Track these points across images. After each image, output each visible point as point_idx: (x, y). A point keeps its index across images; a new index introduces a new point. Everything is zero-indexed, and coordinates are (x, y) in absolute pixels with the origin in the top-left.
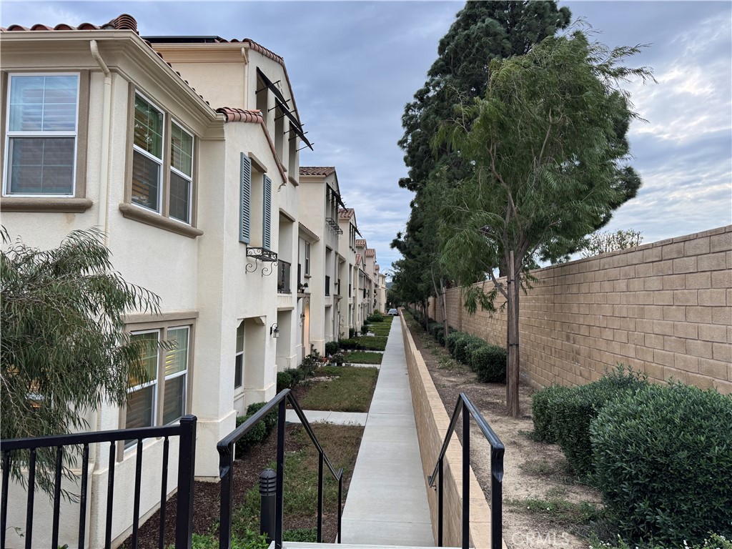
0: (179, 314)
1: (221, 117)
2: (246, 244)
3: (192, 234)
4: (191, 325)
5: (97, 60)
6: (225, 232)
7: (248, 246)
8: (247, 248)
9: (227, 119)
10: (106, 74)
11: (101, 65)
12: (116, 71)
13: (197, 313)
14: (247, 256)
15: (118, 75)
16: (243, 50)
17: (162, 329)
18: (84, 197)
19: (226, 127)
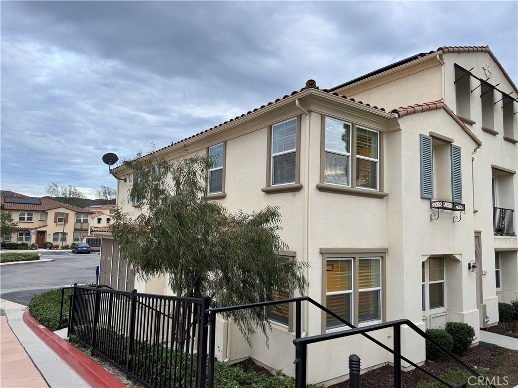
0: (368, 249)
1: (394, 115)
2: (430, 199)
3: (380, 197)
4: (382, 257)
5: (300, 109)
6: (403, 192)
7: (432, 200)
8: (431, 202)
9: (399, 116)
10: (306, 114)
11: (303, 111)
12: (312, 111)
13: (387, 249)
14: (431, 208)
15: (313, 113)
16: (438, 57)
17: (354, 258)
18: (299, 183)
19: (400, 121)
